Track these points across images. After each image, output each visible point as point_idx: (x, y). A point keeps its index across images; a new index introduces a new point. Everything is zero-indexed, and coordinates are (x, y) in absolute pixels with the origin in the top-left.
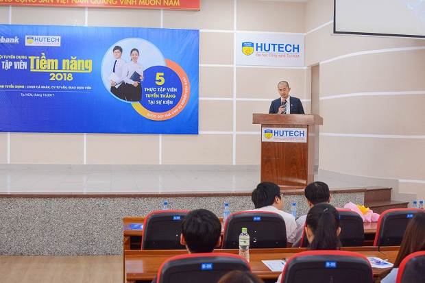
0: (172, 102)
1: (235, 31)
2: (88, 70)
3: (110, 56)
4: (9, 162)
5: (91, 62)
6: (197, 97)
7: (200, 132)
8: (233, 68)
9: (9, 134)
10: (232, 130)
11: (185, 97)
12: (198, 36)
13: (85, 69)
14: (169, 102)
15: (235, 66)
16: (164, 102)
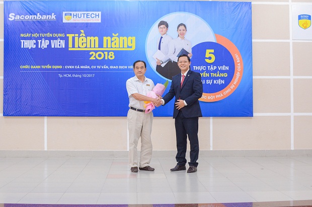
0: (223, 82)
1: (290, 3)
2: (131, 47)
3: (154, 32)
4: (46, 149)
5: (134, 38)
6: (252, 75)
7: (254, 114)
8: (289, 43)
9: (46, 119)
10: (290, 112)
11: (237, 75)
12: (251, 8)
13: (128, 47)
14: (220, 82)
15: (291, 41)
16: (215, 82)
